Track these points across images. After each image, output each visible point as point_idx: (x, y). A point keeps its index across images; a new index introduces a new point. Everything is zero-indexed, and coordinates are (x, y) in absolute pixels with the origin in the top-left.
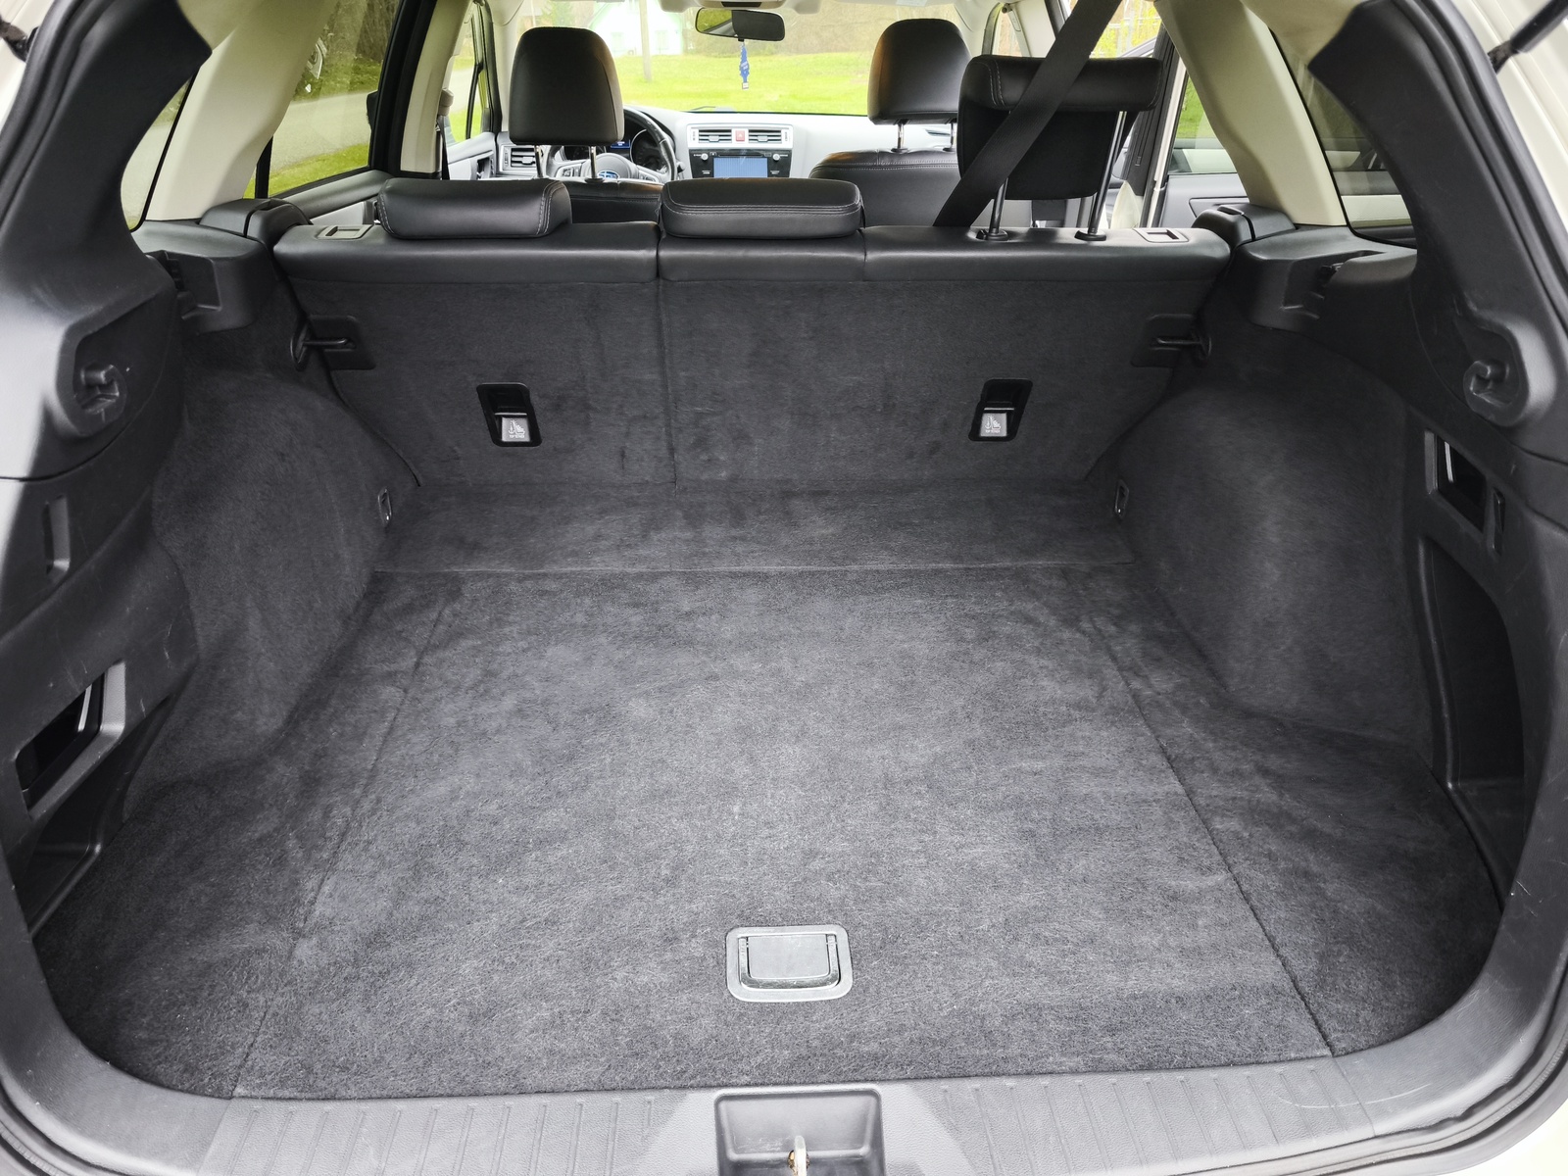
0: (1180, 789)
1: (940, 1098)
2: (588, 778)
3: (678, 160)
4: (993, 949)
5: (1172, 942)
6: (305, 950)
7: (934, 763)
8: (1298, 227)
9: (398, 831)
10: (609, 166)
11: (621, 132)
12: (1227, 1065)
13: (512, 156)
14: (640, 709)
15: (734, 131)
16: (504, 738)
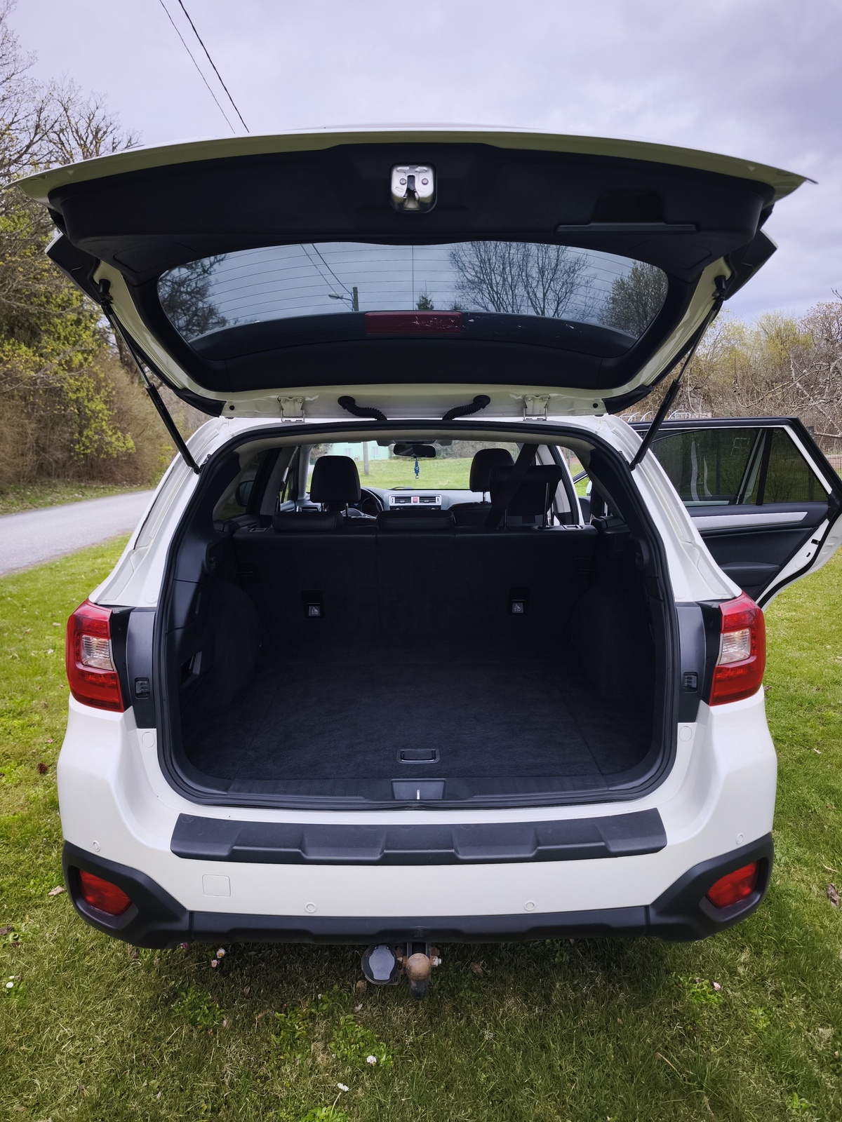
1: (465, 780)
2: (347, 716)
3: (385, 511)
4: (491, 754)
5: (555, 753)
11: (359, 500)
15: (412, 498)
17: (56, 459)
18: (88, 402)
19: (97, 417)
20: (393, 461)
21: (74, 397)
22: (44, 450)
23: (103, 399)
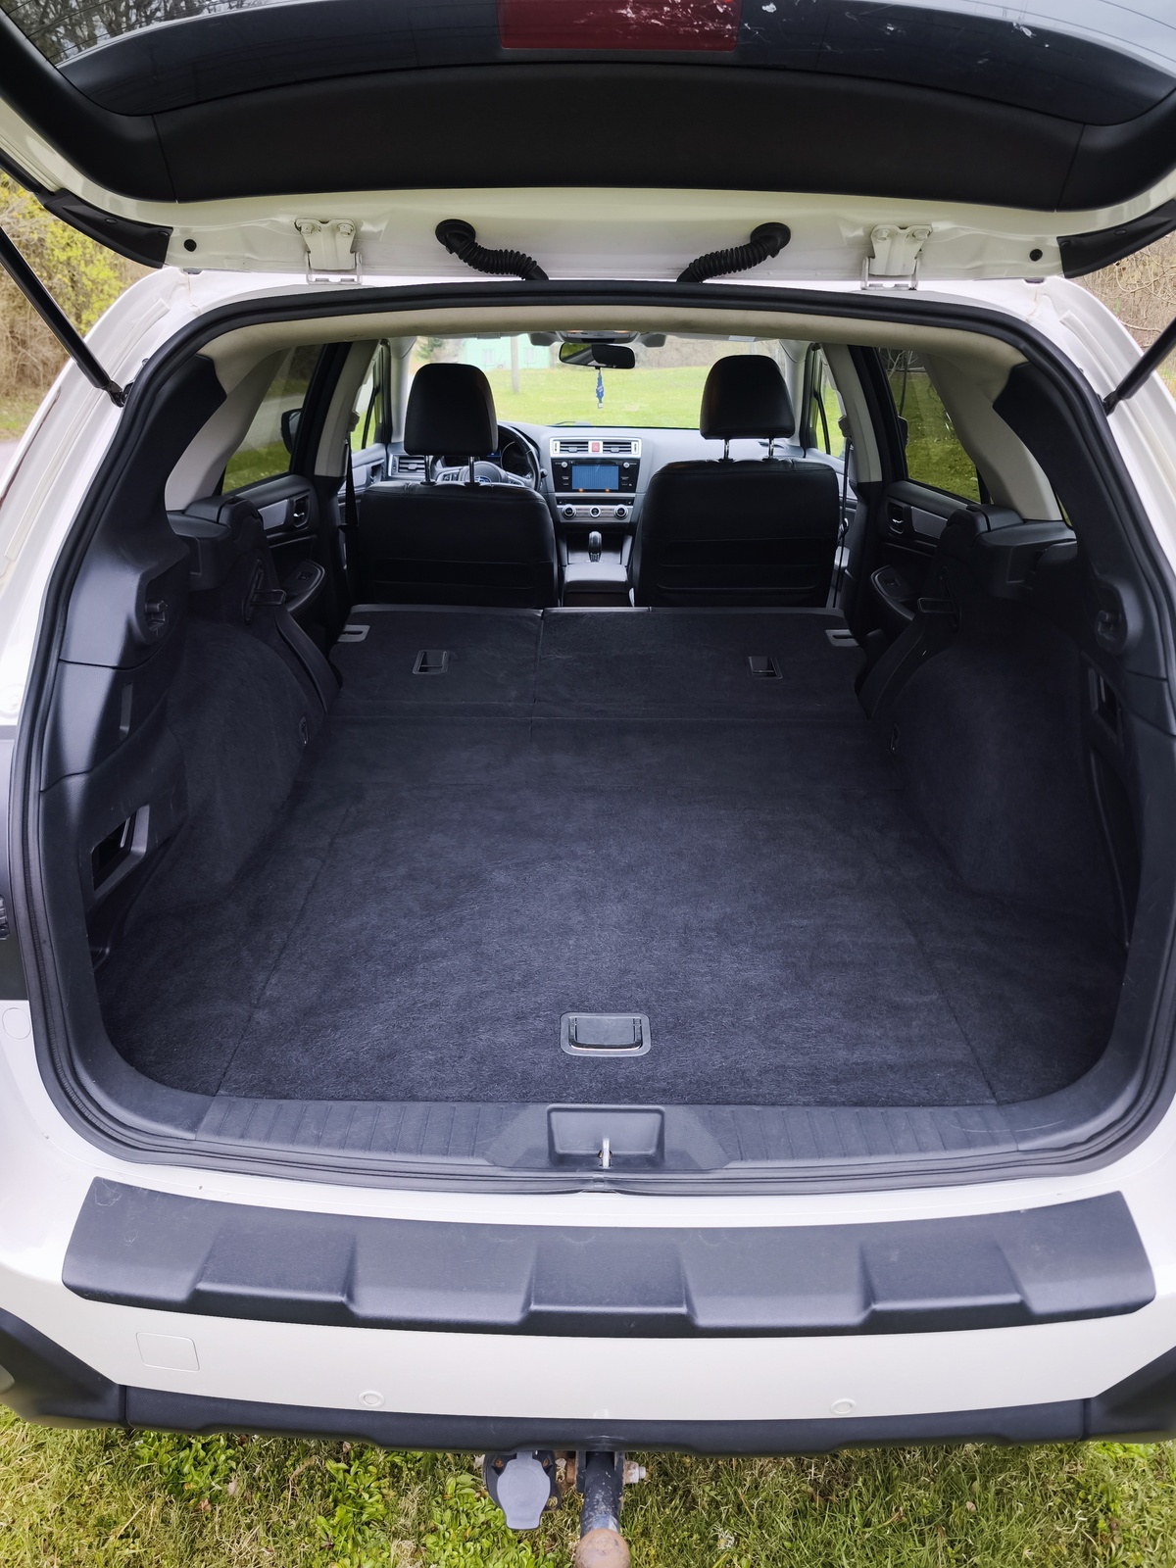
0: (913, 940)
1: (706, 1114)
2: (462, 919)
3: (541, 467)
4: (756, 1032)
5: (890, 1034)
6: (261, 1016)
7: (723, 918)
8: (1025, 521)
9: (323, 948)
10: (484, 471)
11: (495, 446)
12: (918, 1105)
13: (400, 463)
14: (500, 877)
15: (590, 443)
16: (399, 893)
17: (44, 359)
18: (86, 266)
19: (102, 291)
20: (556, 371)
21: (63, 257)
22: (23, 343)
23: (108, 262)
